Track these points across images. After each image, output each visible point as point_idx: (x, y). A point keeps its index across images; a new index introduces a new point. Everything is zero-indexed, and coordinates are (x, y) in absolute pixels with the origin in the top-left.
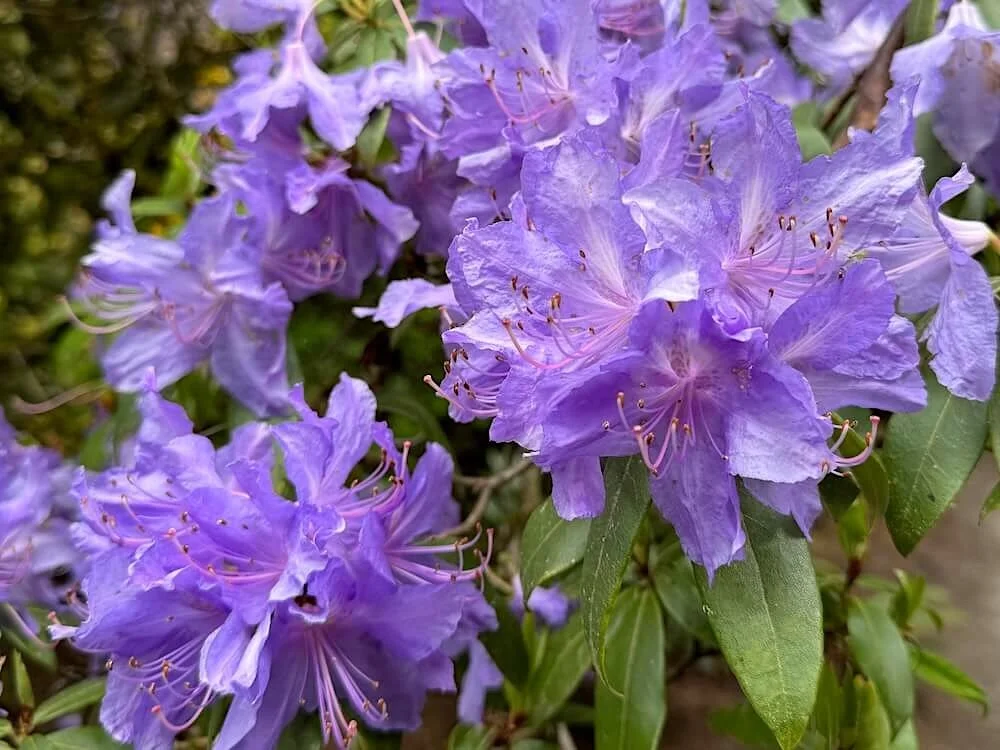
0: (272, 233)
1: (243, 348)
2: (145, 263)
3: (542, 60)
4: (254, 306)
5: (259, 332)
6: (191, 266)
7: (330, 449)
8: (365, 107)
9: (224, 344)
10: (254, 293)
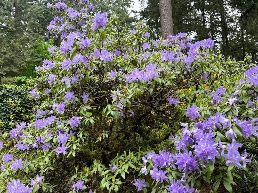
0: (185, 141)
1: (184, 148)
2: (178, 142)
3: (200, 133)
4: (185, 146)
5: (185, 147)
6: (180, 143)
7: (189, 155)
8: (191, 133)
9: (183, 147)
10: (184, 145)
